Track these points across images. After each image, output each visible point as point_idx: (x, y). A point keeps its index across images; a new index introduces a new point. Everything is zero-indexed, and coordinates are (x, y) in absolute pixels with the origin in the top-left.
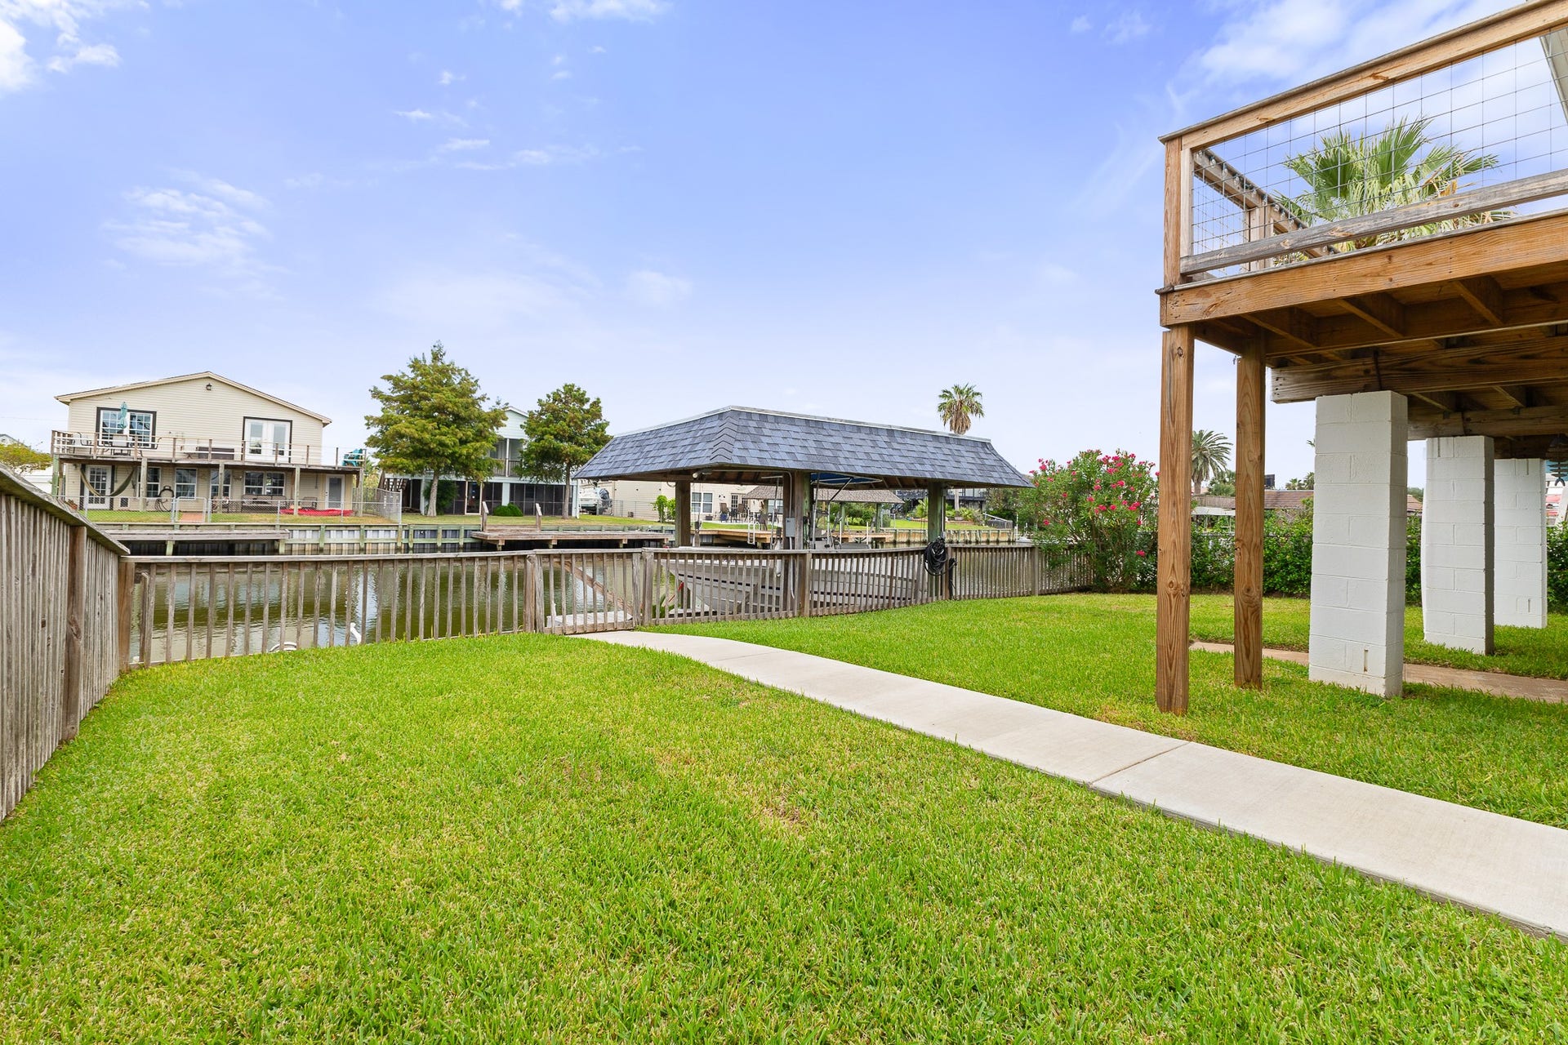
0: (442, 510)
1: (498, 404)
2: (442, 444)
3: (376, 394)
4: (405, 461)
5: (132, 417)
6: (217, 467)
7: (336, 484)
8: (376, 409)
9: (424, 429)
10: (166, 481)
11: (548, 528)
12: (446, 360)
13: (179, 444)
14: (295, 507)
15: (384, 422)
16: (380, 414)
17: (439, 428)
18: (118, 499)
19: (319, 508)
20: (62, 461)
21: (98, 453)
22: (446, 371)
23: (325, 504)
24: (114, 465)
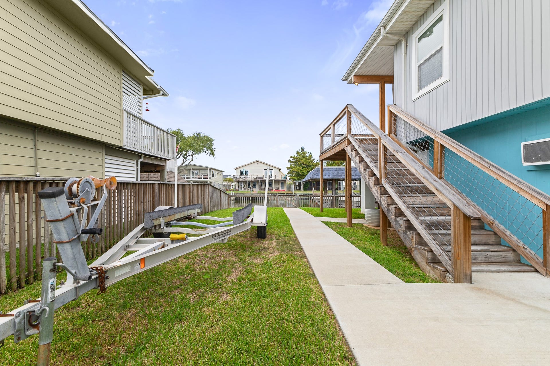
0: (305, 189)
1: (318, 161)
2: (303, 173)
3: (289, 161)
4: (295, 177)
5: (246, 171)
6: (259, 181)
7: (282, 184)
8: (289, 165)
9: (299, 169)
10: (252, 185)
11: (330, 194)
12: (305, 151)
13: (253, 177)
14: (274, 189)
15: (290, 168)
16: (289, 166)
17: (302, 169)
18: (244, 188)
19: (279, 189)
20: (235, 181)
21: (241, 179)
22: (305, 153)
23: (280, 189)
24: (243, 181)
